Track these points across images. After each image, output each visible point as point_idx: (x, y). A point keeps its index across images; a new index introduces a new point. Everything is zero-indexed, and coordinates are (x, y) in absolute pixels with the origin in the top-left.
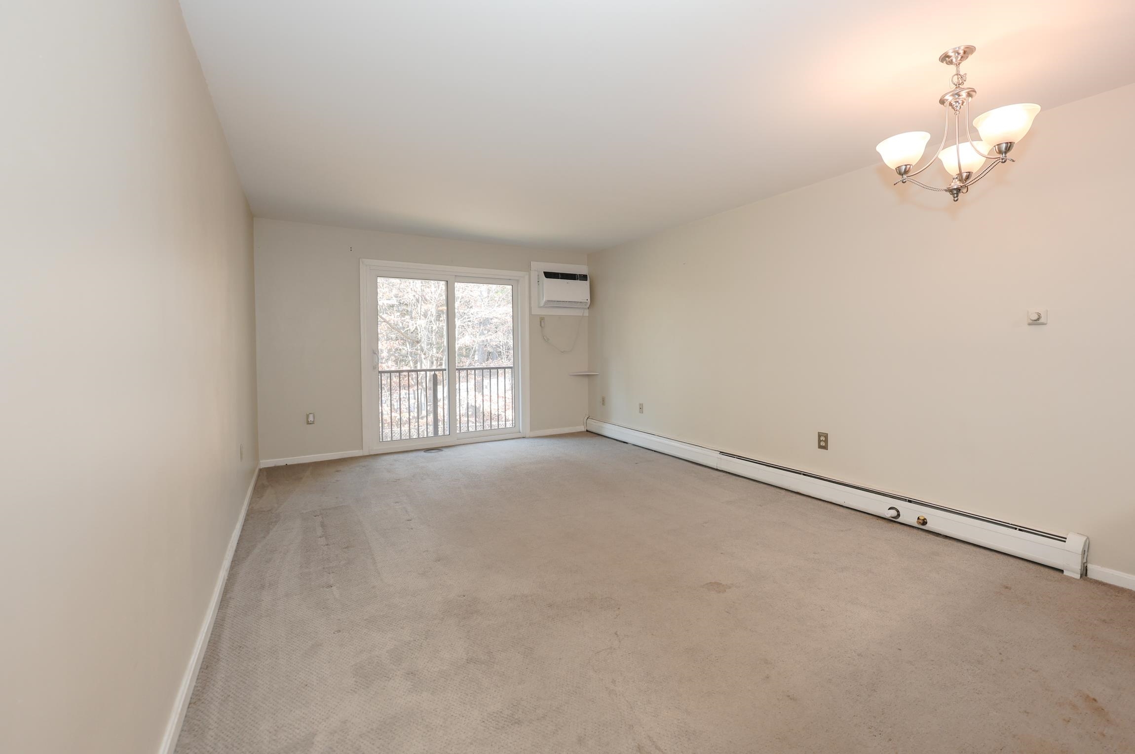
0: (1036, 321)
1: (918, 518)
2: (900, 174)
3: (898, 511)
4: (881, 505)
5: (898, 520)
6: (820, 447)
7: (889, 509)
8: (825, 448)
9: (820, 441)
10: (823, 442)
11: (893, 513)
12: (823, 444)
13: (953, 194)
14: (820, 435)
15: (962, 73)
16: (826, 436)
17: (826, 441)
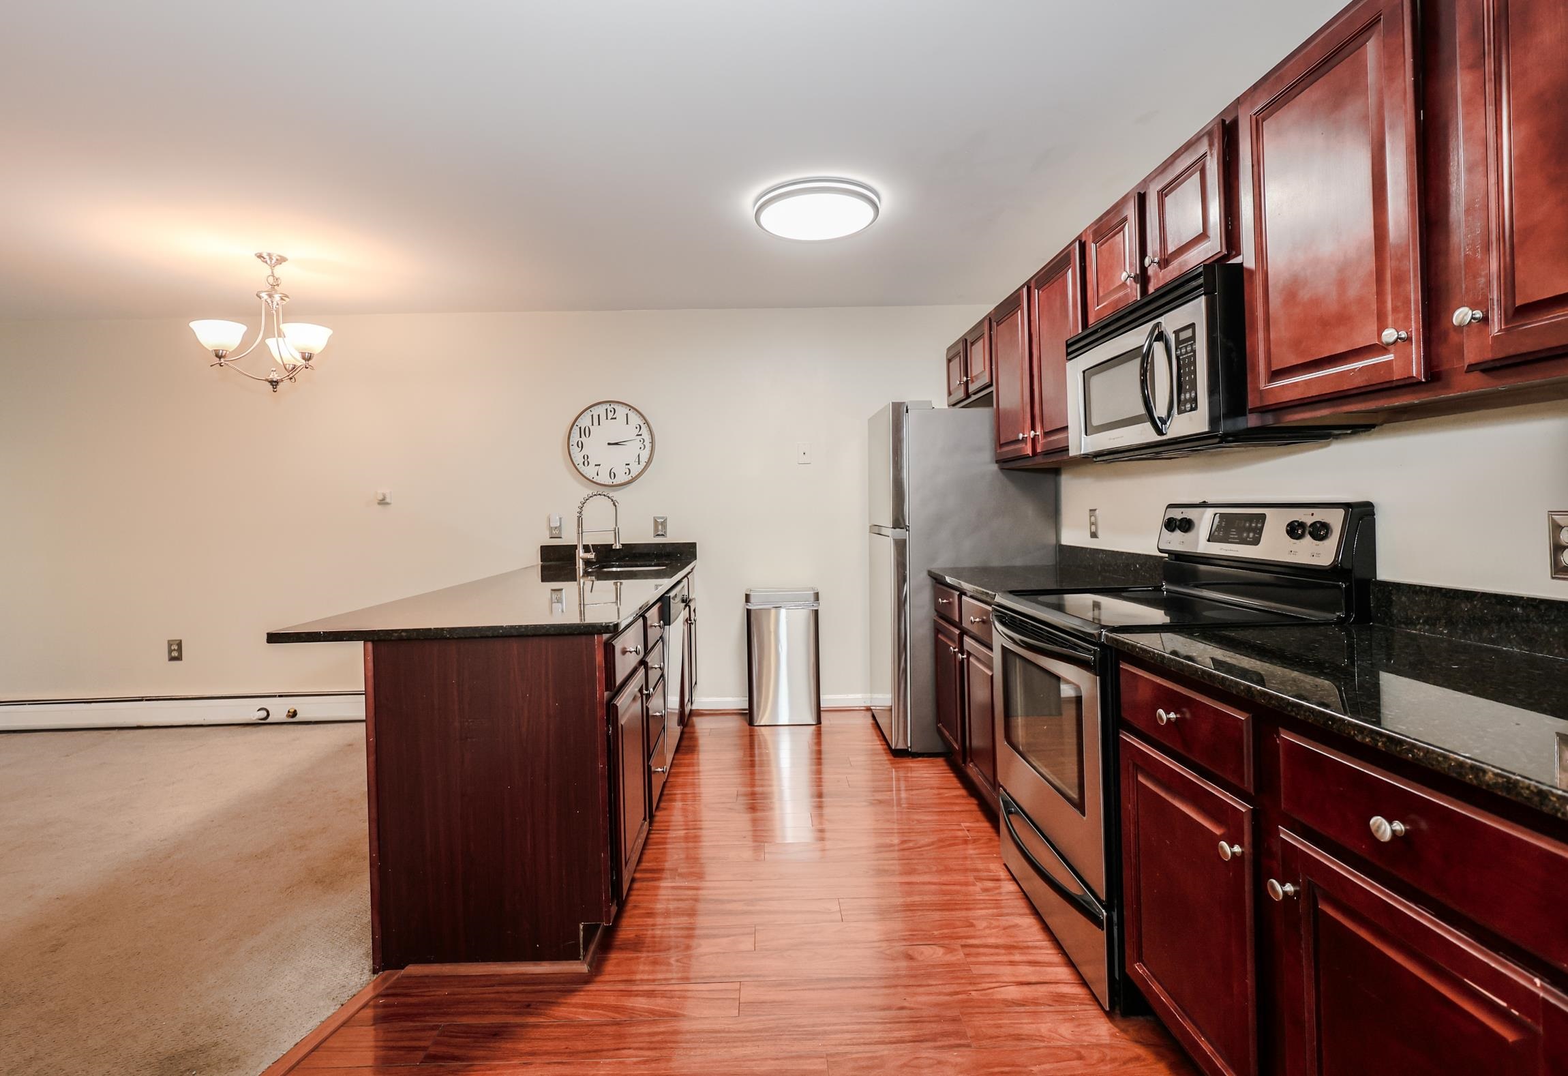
0: (383, 502)
1: (289, 712)
2: (217, 356)
3: (268, 712)
4: (249, 710)
5: (269, 720)
6: (172, 659)
7: (258, 710)
8: (179, 658)
9: (170, 651)
10: (176, 652)
11: (263, 714)
12: (175, 654)
13: (273, 385)
14: (170, 643)
15: (277, 275)
16: (180, 644)
17: (180, 649)
